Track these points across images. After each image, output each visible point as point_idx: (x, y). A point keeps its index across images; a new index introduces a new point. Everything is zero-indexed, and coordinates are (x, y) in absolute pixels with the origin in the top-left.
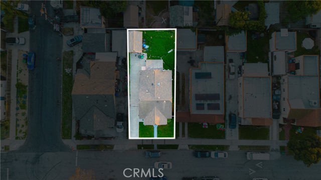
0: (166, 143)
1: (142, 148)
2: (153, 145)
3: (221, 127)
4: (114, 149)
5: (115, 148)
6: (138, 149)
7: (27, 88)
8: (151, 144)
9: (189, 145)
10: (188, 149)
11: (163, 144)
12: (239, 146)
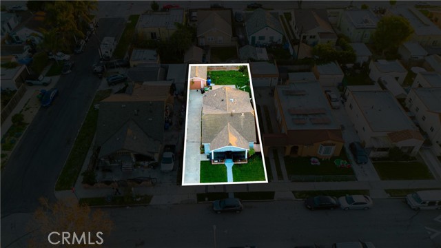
0: (251, 190)
1: (207, 199)
2: (227, 194)
3: (342, 162)
4: (151, 203)
5: (153, 202)
6: (199, 200)
7: (28, 126)
8: (222, 191)
9: (294, 192)
10: (294, 199)
11: (245, 191)
12: (387, 191)
